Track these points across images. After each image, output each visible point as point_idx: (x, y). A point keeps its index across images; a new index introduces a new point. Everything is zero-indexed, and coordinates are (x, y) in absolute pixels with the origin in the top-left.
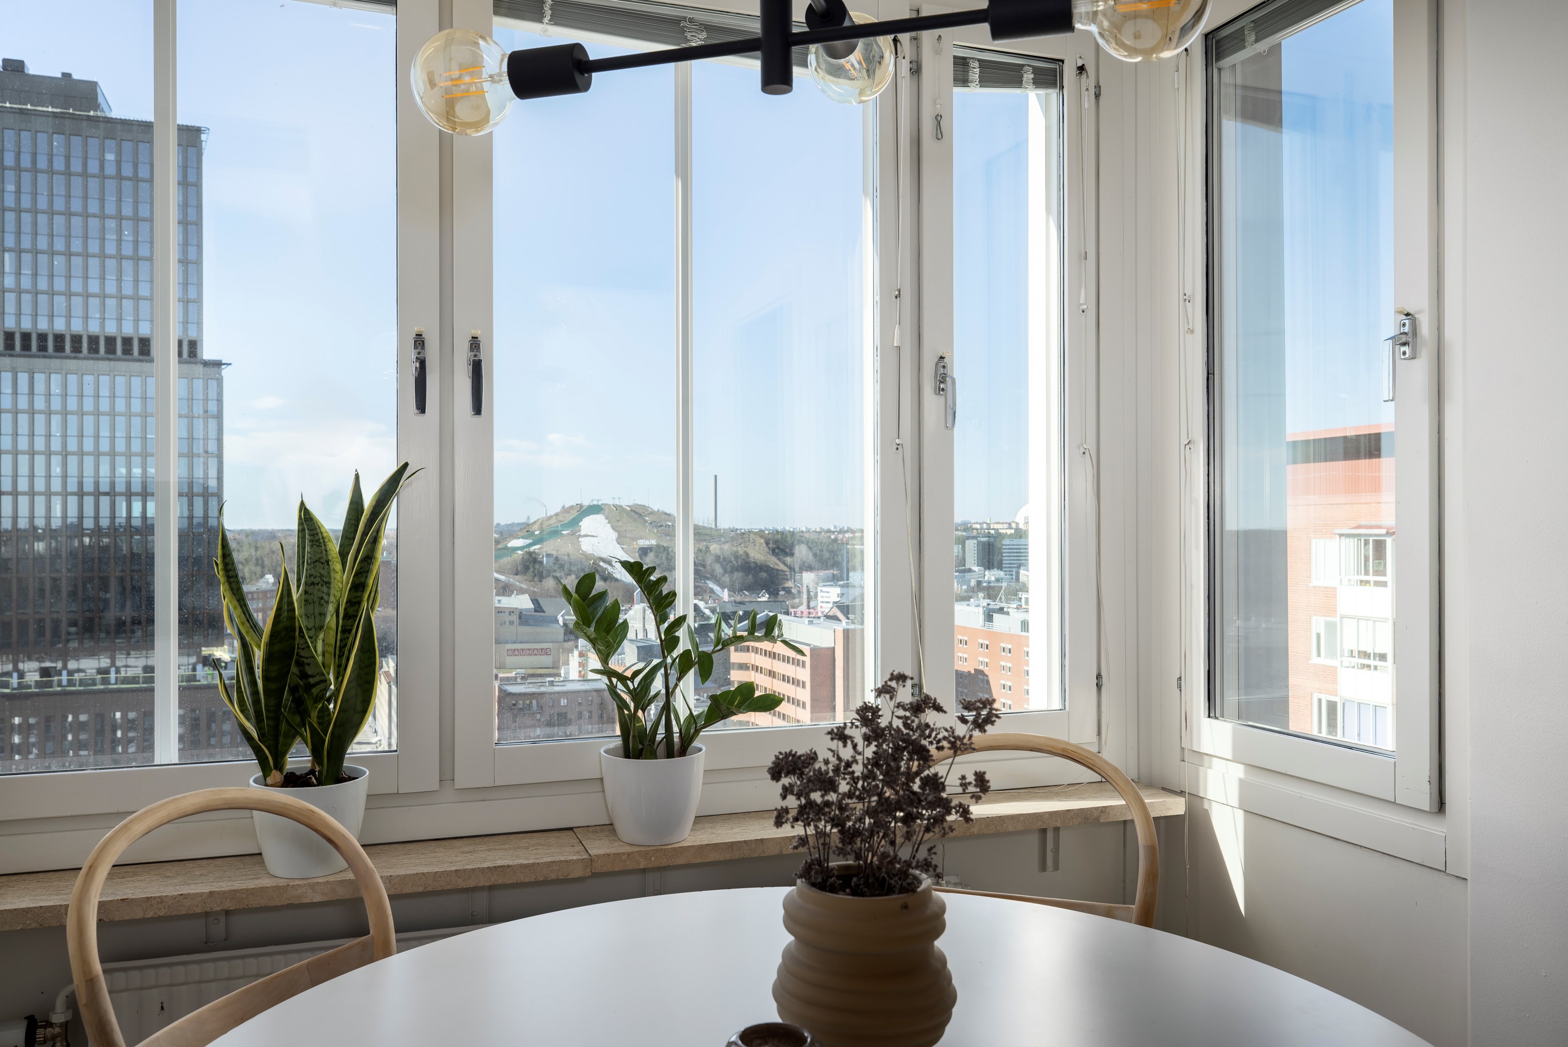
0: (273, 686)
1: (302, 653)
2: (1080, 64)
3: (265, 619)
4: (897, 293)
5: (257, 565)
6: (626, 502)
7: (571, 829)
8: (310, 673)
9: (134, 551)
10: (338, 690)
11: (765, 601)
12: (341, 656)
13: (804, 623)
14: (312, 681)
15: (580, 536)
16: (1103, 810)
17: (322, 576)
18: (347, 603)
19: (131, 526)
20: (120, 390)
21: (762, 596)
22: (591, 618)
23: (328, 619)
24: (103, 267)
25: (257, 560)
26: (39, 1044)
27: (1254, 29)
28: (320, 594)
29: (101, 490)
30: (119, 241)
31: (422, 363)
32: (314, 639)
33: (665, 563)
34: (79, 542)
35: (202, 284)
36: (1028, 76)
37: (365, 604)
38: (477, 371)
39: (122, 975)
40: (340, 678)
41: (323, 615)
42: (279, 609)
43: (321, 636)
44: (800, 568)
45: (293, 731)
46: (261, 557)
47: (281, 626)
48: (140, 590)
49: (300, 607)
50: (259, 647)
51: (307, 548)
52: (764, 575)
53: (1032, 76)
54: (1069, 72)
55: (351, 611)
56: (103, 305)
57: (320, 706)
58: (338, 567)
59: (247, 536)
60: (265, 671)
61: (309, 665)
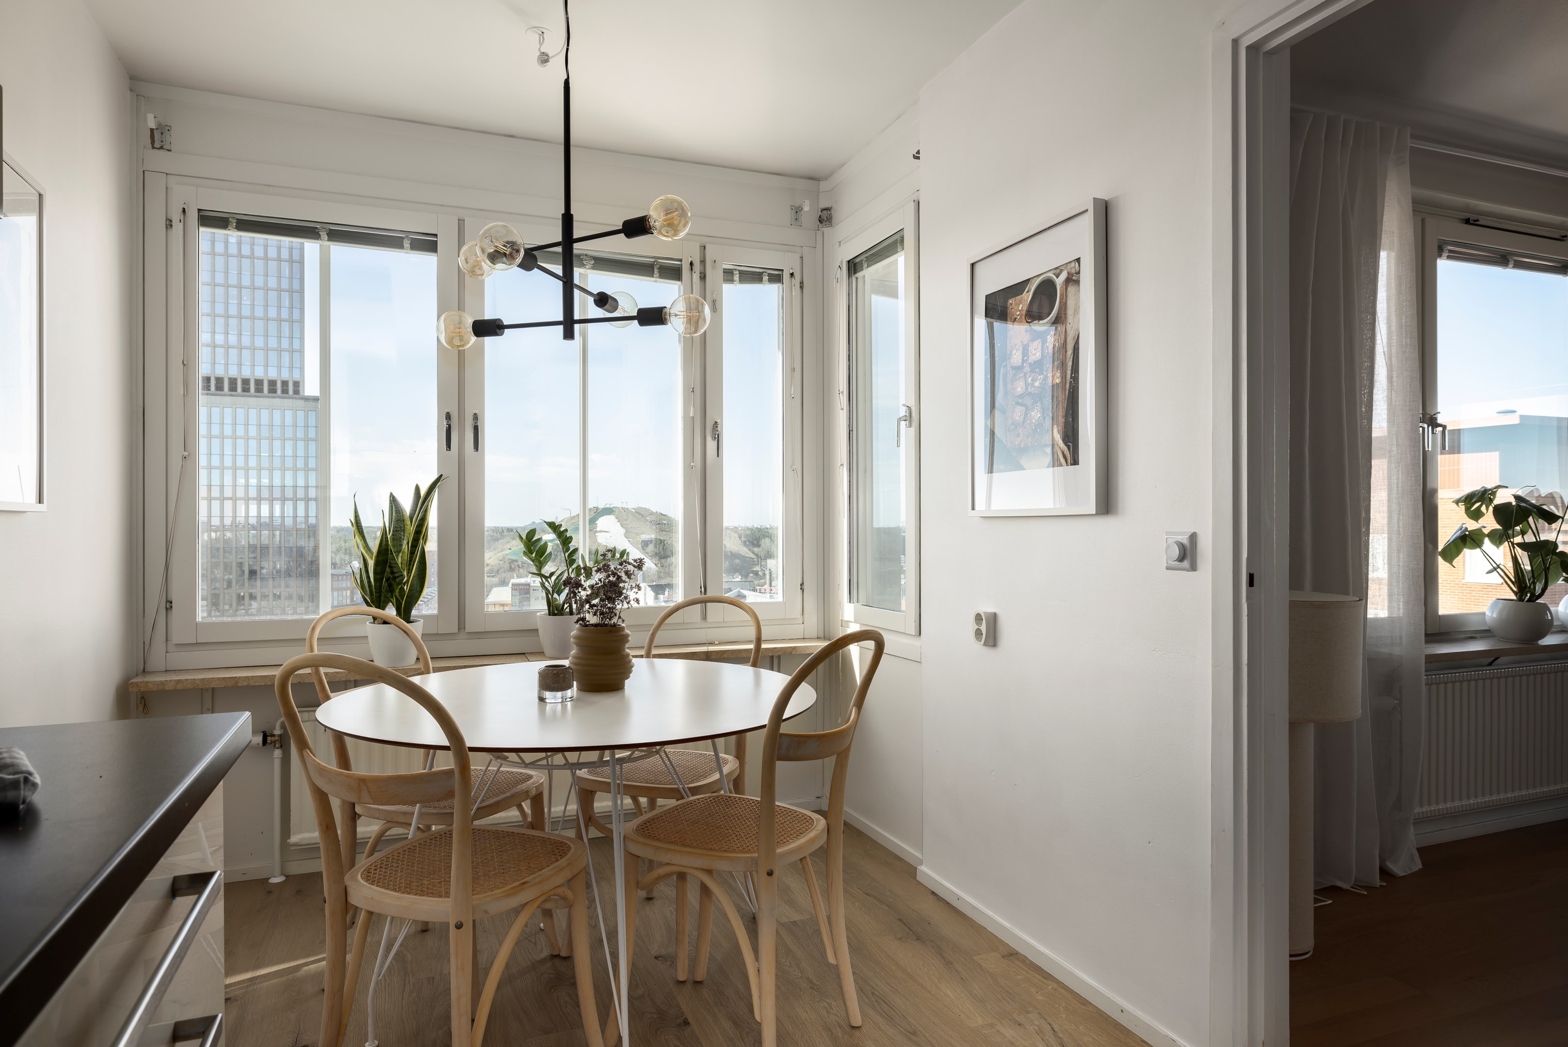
0: (378, 577)
1: (392, 562)
2: (791, 272)
3: (374, 545)
4: (692, 390)
5: (345, 554)
6: (631, 505)
7: (524, 654)
8: (395, 571)
9: (251, 543)
10: (408, 580)
11: (738, 581)
12: (410, 565)
13: (767, 598)
14: (396, 575)
15: (596, 532)
16: (794, 648)
17: (401, 527)
18: (412, 540)
19: (249, 524)
20: (241, 419)
21: (736, 577)
22: (533, 551)
23: (404, 547)
24: (227, 325)
25: (346, 550)
26: (268, 744)
27: (866, 261)
28: (400, 536)
29: (225, 496)
30: (240, 304)
31: (450, 426)
32: (397, 556)
33: (662, 553)
34: (208, 536)
35: (304, 339)
36: (766, 278)
37: (421, 541)
38: (476, 429)
39: (306, 714)
40: (409, 574)
41: (401, 545)
42: (381, 540)
43: (401, 555)
44: (765, 556)
45: (387, 600)
46: (349, 548)
47: (382, 548)
48: (256, 572)
49: (391, 542)
50: (372, 559)
51: (394, 514)
52: (737, 561)
53: (768, 278)
54: (786, 276)
55: (415, 544)
56: (227, 354)
57: (400, 586)
58: (408, 523)
59: (338, 531)
60: (375, 570)
61: (395, 567)
